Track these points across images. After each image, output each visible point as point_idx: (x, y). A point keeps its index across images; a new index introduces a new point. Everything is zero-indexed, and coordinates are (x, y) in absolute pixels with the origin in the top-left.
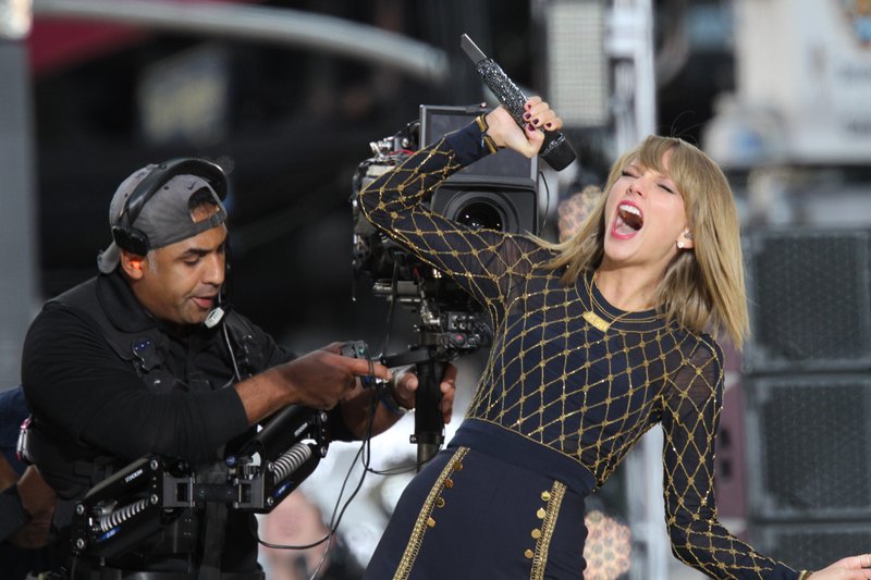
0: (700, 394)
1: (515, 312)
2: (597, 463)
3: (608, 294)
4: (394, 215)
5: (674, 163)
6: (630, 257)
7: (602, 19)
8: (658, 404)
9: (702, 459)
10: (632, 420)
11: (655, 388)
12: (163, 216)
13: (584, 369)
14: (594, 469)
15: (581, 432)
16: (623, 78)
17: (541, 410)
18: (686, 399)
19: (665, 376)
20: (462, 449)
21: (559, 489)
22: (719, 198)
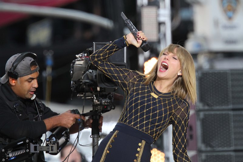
0: (183, 116)
1: (132, 93)
2: (154, 135)
3: (158, 88)
4: (99, 62)
5: (177, 51)
6: (164, 77)
7: (156, 12)
8: (171, 119)
9: (183, 134)
10: (164, 123)
11: (170, 114)
12: (23, 68)
13: (151, 109)
14: (153, 137)
15: (149, 126)
16: (162, 28)
17: (138, 120)
18: (179, 117)
19: (173, 111)
20: (117, 131)
21: (144, 142)
22: (190, 62)
